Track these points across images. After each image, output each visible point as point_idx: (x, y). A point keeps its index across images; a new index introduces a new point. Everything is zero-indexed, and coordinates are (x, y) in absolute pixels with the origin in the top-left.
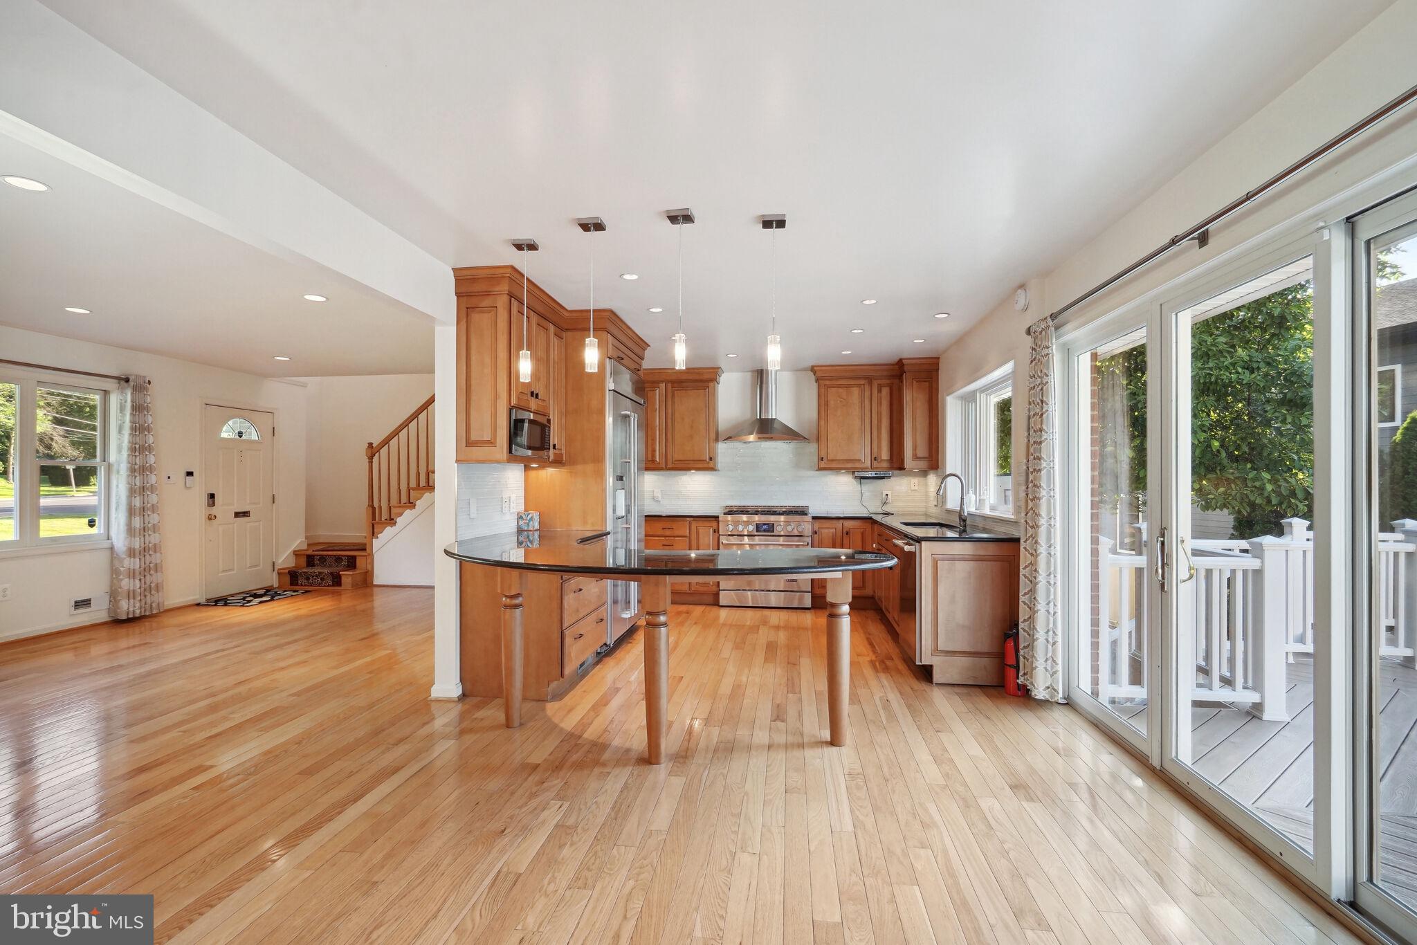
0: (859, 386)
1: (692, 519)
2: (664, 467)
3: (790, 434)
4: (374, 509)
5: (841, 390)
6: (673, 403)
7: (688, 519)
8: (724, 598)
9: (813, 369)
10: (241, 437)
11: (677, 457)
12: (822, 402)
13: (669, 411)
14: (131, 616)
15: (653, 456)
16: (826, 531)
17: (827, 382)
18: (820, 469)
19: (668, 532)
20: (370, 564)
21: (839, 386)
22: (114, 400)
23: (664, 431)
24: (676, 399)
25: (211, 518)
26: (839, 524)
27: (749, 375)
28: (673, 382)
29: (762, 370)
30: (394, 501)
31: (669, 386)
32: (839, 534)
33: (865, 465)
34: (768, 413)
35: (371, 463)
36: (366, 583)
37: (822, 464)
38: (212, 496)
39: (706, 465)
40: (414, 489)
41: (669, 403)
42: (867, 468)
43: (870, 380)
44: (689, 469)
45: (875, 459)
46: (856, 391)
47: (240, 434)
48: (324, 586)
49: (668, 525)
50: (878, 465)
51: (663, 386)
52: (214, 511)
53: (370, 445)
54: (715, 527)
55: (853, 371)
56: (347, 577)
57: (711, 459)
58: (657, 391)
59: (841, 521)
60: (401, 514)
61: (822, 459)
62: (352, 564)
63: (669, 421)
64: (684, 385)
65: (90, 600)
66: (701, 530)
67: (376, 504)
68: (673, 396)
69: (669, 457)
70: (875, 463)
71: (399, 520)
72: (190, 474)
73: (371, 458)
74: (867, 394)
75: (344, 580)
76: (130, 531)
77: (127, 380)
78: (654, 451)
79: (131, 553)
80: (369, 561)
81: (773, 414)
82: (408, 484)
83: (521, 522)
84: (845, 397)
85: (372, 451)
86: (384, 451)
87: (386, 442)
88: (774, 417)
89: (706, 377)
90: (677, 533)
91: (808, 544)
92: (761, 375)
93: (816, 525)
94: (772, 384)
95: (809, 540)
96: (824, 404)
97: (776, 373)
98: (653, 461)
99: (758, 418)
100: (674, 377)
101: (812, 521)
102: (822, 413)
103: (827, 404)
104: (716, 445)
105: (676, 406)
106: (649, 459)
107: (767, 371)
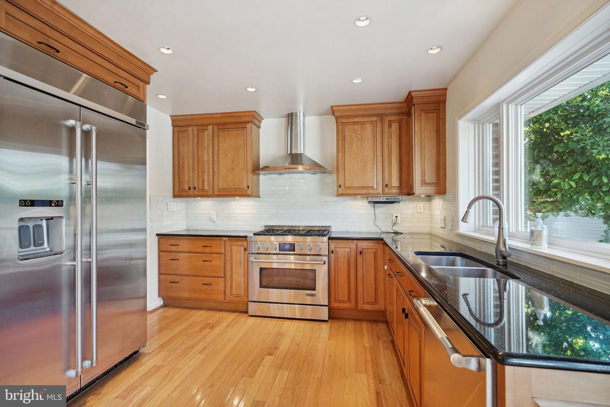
0: (372, 122)
1: (227, 238)
2: (211, 193)
3: (315, 167)
5: (356, 126)
6: (218, 142)
7: (224, 238)
8: (253, 308)
9: (333, 111)
11: (221, 186)
12: (340, 138)
13: (216, 148)
15: (203, 185)
16: (341, 250)
17: (344, 120)
18: (339, 195)
19: (207, 250)
21: (355, 123)
23: (211, 165)
24: (220, 139)
26: (354, 244)
27: (284, 121)
28: (218, 125)
29: (292, 114)
31: (216, 127)
32: (353, 253)
33: (377, 192)
34: (297, 150)
37: (340, 191)
39: (245, 193)
41: (215, 142)
42: (379, 194)
43: (381, 116)
44: (233, 196)
45: (386, 186)
46: (369, 127)
49: (207, 243)
50: (390, 191)
51: (210, 128)
54: (245, 246)
55: (365, 110)
57: (248, 187)
58: (206, 133)
59: (355, 242)
61: (340, 187)
63: (216, 157)
64: (227, 126)
66: (234, 248)
68: (218, 136)
69: (216, 186)
70: (386, 190)
74: (379, 129)
78: (203, 181)
81: (300, 150)
84: (360, 133)
88: (302, 152)
89: (244, 119)
90: (214, 250)
91: (325, 263)
92: (291, 118)
93: (333, 245)
94: (300, 124)
95: (326, 259)
96: (341, 139)
97: (304, 116)
98: (203, 190)
99: (289, 153)
100: (219, 121)
101: (330, 241)
102: (340, 147)
103: (344, 139)
104: (255, 177)
105: (221, 145)
106: (200, 188)
107: (296, 114)
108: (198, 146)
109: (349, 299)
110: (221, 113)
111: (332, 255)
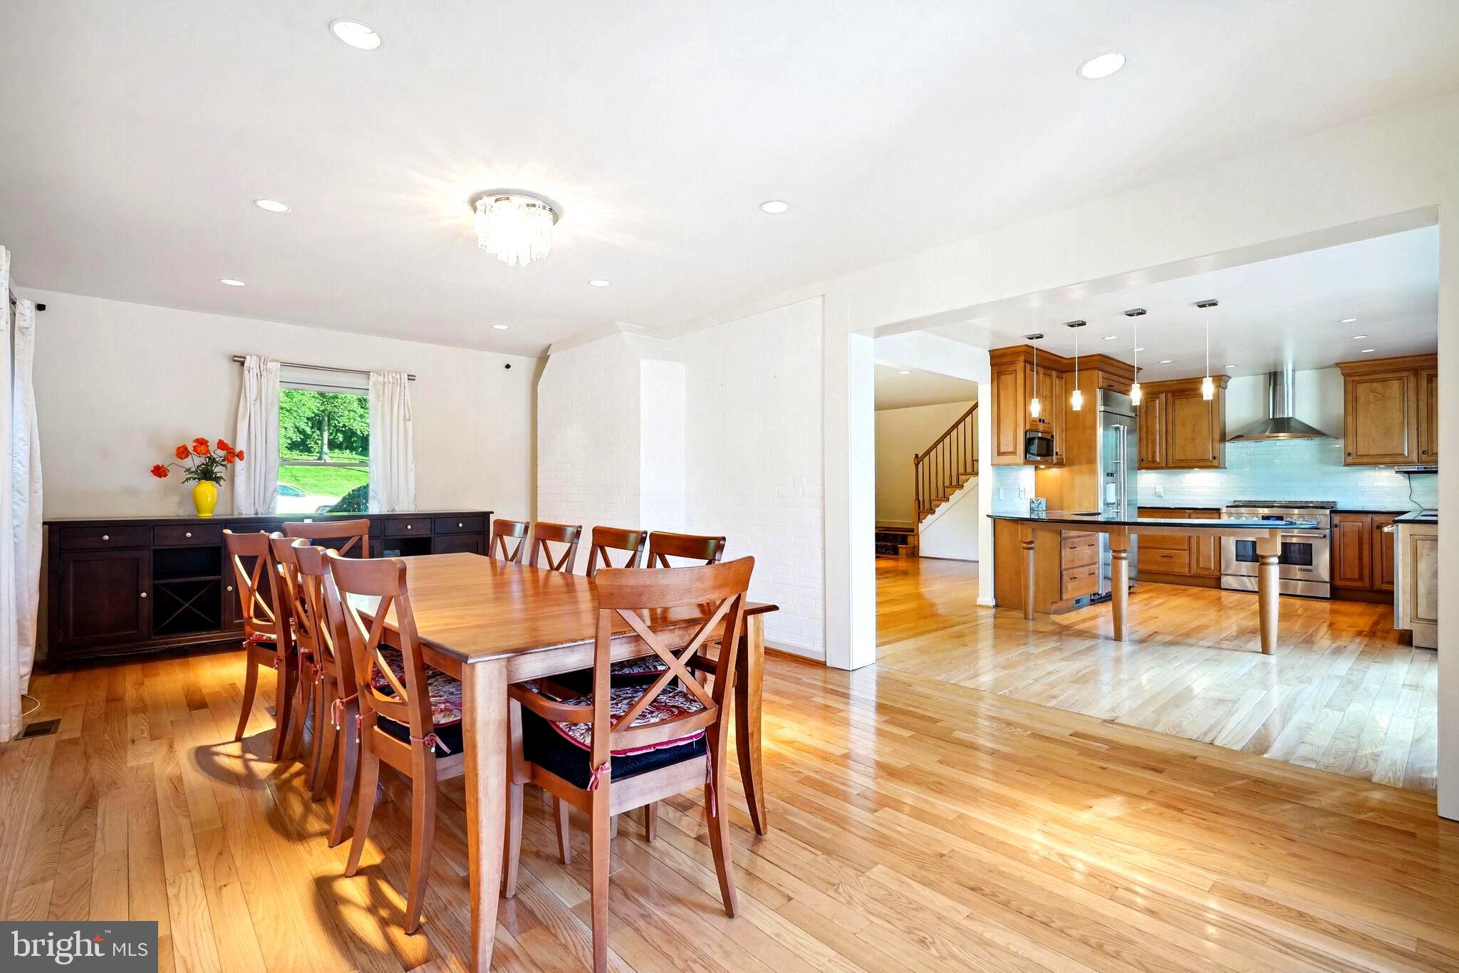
0: (1401, 378)
1: (1192, 511)
2: (1164, 465)
3: (1309, 432)
4: (919, 502)
5: (1374, 384)
6: (1174, 410)
7: (1187, 511)
8: (1227, 581)
9: (1340, 366)
11: (1177, 457)
12: (1350, 398)
13: (1170, 417)
15: (1154, 457)
16: (1349, 524)
17: (1356, 378)
18: (1346, 465)
20: (917, 541)
21: (1373, 381)
23: (1164, 435)
24: (1177, 407)
26: (1368, 519)
27: (1261, 379)
29: (1275, 372)
30: (933, 496)
31: (1170, 395)
32: (1367, 528)
33: (1410, 460)
34: (1283, 413)
35: (917, 468)
36: (914, 554)
37: (1350, 460)
39: (1209, 464)
40: (947, 487)
41: (1170, 411)
42: (1413, 462)
43: (1416, 371)
44: (1192, 468)
45: (1424, 453)
46: (1396, 384)
48: (888, 555)
50: (1429, 459)
51: (1163, 396)
53: (917, 455)
55: (1390, 364)
56: (902, 549)
57: (1214, 458)
58: (1157, 401)
59: (1370, 516)
60: (938, 506)
61: (1349, 454)
62: (904, 540)
63: (1170, 427)
64: (1185, 393)
67: (921, 499)
68: (1174, 404)
69: (1170, 457)
70: (1424, 458)
71: (937, 510)
73: (917, 465)
74: (1412, 386)
75: (900, 550)
78: (1154, 453)
80: (916, 539)
81: (1288, 413)
82: (944, 484)
83: (1032, 505)
84: (1380, 391)
85: (918, 460)
86: (926, 459)
87: (928, 453)
88: (1290, 416)
91: (1325, 536)
92: (1274, 378)
93: (1337, 519)
94: (1287, 384)
95: (1327, 532)
96: (1351, 401)
97: (1293, 371)
98: (1154, 461)
99: (1271, 417)
100: (1175, 388)
101: (1332, 515)
102: (1350, 409)
103: (1356, 399)
104: (1222, 445)
105: (1177, 413)
106: (1150, 459)
107: (1282, 373)
108: (1147, 416)
109: (1361, 578)
110: (1177, 380)
111: (1336, 530)
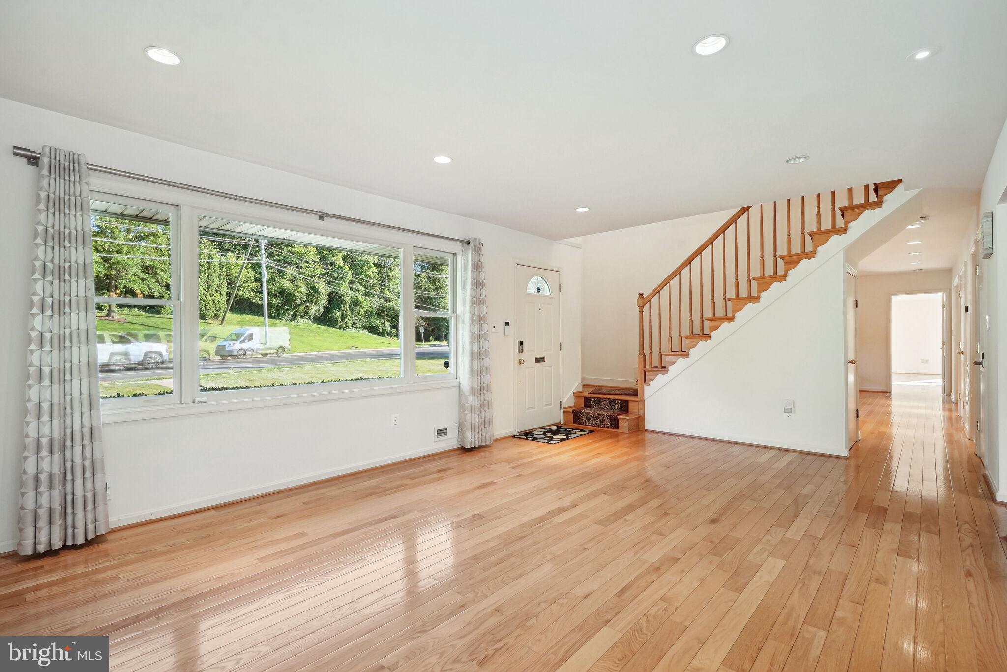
4: (645, 357)
10: (539, 292)
14: (473, 446)
20: (641, 409)
22: (460, 260)
25: (521, 362)
30: (666, 348)
35: (642, 312)
36: (638, 426)
38: (521, 343)
40: (686, 337)
47: (539, 290)
48: (603, 427)
52: (523, 356)
53: (641, 295)
56: (624, 421)
60: (673, 363)
62: (625, 407)
65: (446, 429)
67: (647, 352)
71: (671, 368)
72: (507, 324)
73: (641, 308)
75: (621, 423)
76: (472, 372)
77: (468, 243)
79: (473, 391)
80: (640, 406)
82: (680, 332)
85: (643, 301)
86: (655, 300)
87: (657, 291)
